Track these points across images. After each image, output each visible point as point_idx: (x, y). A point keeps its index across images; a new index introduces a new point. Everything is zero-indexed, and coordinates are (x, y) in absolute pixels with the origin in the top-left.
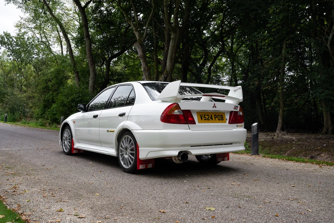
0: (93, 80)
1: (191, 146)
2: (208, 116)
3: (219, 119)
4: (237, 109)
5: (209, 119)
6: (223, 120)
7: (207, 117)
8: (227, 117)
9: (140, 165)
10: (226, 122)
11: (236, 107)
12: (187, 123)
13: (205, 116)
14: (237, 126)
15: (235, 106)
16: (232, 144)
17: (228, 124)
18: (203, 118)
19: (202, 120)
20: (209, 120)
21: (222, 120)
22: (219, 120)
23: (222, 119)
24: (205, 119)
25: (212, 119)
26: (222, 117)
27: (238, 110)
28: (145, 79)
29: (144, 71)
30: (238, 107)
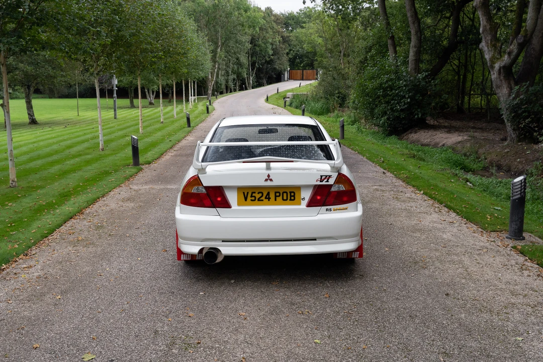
0: (415, 50)
1: (223, 241)
2: (260, 195)
3: (285, 198)
4: (327, 181)
5: (263, 198)
6: (294, 200)
7: (258, 196)
8: (307, 195)
9: (182, 255)
10: (299, 204)
11: (323, 177)
12: (214, 207)
13: (254, 195)
14: (327, 210)
15: (321, 176)
16: (315, 240)
17: (305, 207)
18: (249, 198)
19: (246, 199)
20: (262, 200)
21: (291, 200)
22: (284, 200)
23: (293, 198)
24: (253, 198)
25: (269, 199)
26: (292, 194)
27: (332, 181)
28: (486, 49)
29: (483, 32)
30: (330, 176)
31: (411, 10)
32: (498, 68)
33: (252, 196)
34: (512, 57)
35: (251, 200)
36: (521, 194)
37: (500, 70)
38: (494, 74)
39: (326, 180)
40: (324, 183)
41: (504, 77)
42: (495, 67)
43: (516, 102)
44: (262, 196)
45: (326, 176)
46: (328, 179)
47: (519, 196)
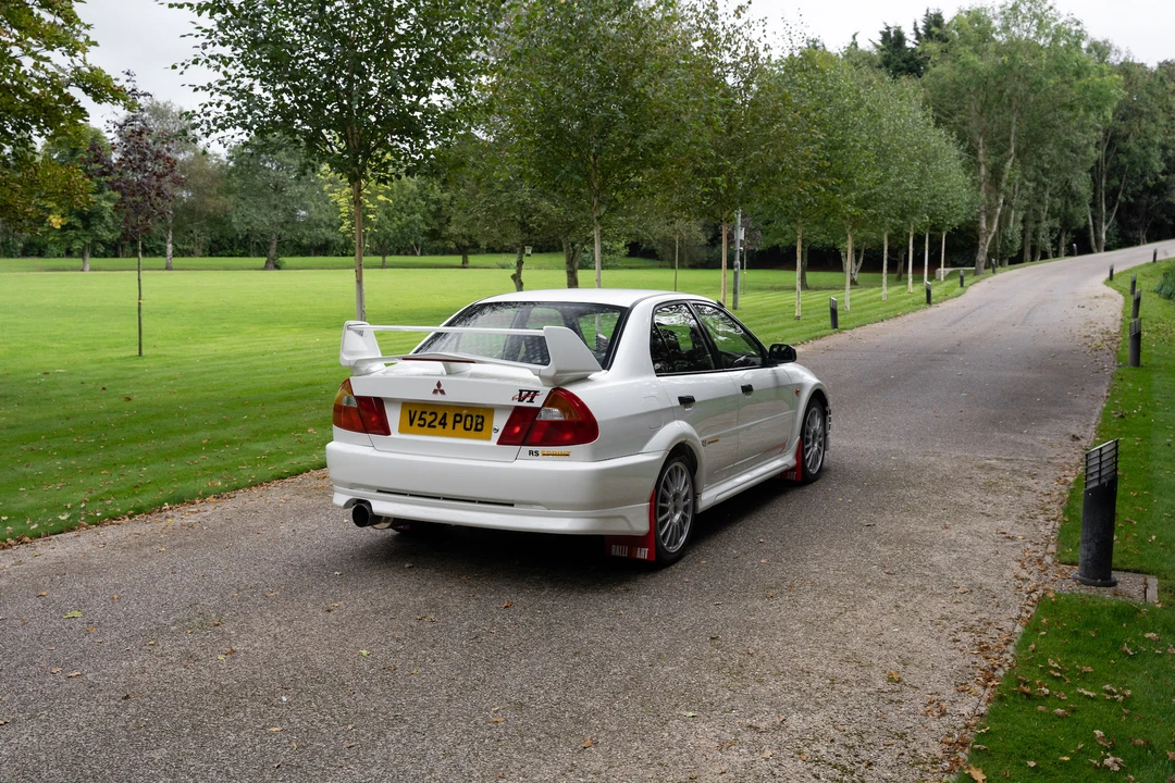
1: (379, 491)
2: (433, 416)
3: (468, 426)
4: (531, 401)
5: (436, 423)
6: (481, 430)
7: (429, 418)
8: (500, 422)
10: (489, 439)
11: (524, 393)
12: (366, 431)
13: (424, 416)
14: (531, 453)
15: (521, 391)
16: (512, 505)
17: (495, 444)
18: (416, 422)
19: (411, 424)
20: (434, 427)
21: (476, 430)
22: (466, 429)
23: (479, 427)
24: (422, 422)
25: (444, 425)
26: (480, 420)
27: (538, 402)
30: (536, 392)
33: (420, 419)
35: (419, 425)
36: (1100, 479)
39: (528, 399)
40: (524, 404)
44: (435, 419)
45: (530, 392)
46: (532, 398)
47: (1096, 484)
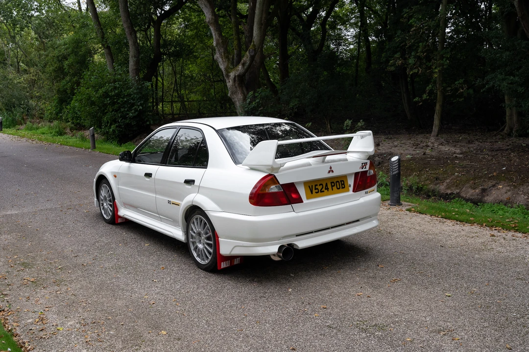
0: (135, 59)
1: (297, 236)
2: (321, 186)
3: (338, 187)
4: (365, 168)
5: (324, 189)
6: (344, 188)
8: (351, 181)
9: (222, 263)
10: (348, 191)
12: (290, 203)
13: (317, 187)
14: (366, 193)
15: (362, 164)
16: (358, 221)
17: (352, 193)
18: (314, 191)
19: (312, 193)
20: (323, 191)
21: (343, 188)
22: (338, 189)
23: (343, 186)
24: (317, 191)
25: (327, 189)
26: (343, 183)
28: (220, 60)
29: (217, 46)
30: (366, 163)
31: (127, 21)
32: (233, 77)
33: (316, 189)
34: (245, 67)
37: (235, 78)
38: (230, 82)
41: (239, 84)
42: (230, 76)
43: (252, 106)
44: (323, 187)
46: (366, 166)
